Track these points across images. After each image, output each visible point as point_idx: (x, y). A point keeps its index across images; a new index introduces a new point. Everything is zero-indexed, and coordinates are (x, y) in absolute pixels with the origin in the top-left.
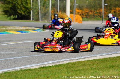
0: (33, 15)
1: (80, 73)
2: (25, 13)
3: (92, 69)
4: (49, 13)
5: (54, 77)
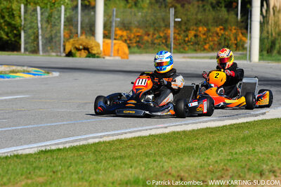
0: (25, 40)
1: (121, 163)
2: (8, 37)
3: (146, 154)
4: (60, 37)
5: (68, 173)
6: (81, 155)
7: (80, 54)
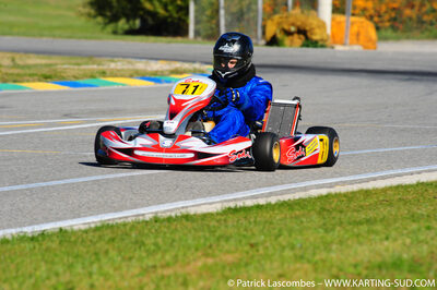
0: (196, 17)
1: (369, 232)
2: (166, 10)
3: (413, 216)
4: (257, 11)
5: (277, 247)
6: (297, 217)
7: (292, 41)
